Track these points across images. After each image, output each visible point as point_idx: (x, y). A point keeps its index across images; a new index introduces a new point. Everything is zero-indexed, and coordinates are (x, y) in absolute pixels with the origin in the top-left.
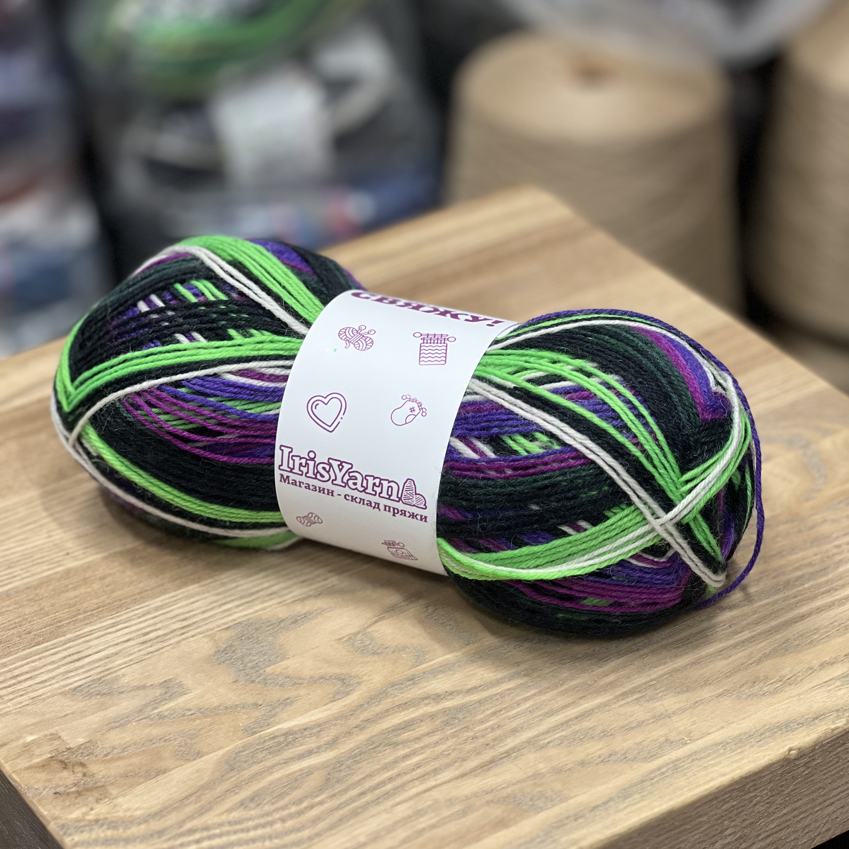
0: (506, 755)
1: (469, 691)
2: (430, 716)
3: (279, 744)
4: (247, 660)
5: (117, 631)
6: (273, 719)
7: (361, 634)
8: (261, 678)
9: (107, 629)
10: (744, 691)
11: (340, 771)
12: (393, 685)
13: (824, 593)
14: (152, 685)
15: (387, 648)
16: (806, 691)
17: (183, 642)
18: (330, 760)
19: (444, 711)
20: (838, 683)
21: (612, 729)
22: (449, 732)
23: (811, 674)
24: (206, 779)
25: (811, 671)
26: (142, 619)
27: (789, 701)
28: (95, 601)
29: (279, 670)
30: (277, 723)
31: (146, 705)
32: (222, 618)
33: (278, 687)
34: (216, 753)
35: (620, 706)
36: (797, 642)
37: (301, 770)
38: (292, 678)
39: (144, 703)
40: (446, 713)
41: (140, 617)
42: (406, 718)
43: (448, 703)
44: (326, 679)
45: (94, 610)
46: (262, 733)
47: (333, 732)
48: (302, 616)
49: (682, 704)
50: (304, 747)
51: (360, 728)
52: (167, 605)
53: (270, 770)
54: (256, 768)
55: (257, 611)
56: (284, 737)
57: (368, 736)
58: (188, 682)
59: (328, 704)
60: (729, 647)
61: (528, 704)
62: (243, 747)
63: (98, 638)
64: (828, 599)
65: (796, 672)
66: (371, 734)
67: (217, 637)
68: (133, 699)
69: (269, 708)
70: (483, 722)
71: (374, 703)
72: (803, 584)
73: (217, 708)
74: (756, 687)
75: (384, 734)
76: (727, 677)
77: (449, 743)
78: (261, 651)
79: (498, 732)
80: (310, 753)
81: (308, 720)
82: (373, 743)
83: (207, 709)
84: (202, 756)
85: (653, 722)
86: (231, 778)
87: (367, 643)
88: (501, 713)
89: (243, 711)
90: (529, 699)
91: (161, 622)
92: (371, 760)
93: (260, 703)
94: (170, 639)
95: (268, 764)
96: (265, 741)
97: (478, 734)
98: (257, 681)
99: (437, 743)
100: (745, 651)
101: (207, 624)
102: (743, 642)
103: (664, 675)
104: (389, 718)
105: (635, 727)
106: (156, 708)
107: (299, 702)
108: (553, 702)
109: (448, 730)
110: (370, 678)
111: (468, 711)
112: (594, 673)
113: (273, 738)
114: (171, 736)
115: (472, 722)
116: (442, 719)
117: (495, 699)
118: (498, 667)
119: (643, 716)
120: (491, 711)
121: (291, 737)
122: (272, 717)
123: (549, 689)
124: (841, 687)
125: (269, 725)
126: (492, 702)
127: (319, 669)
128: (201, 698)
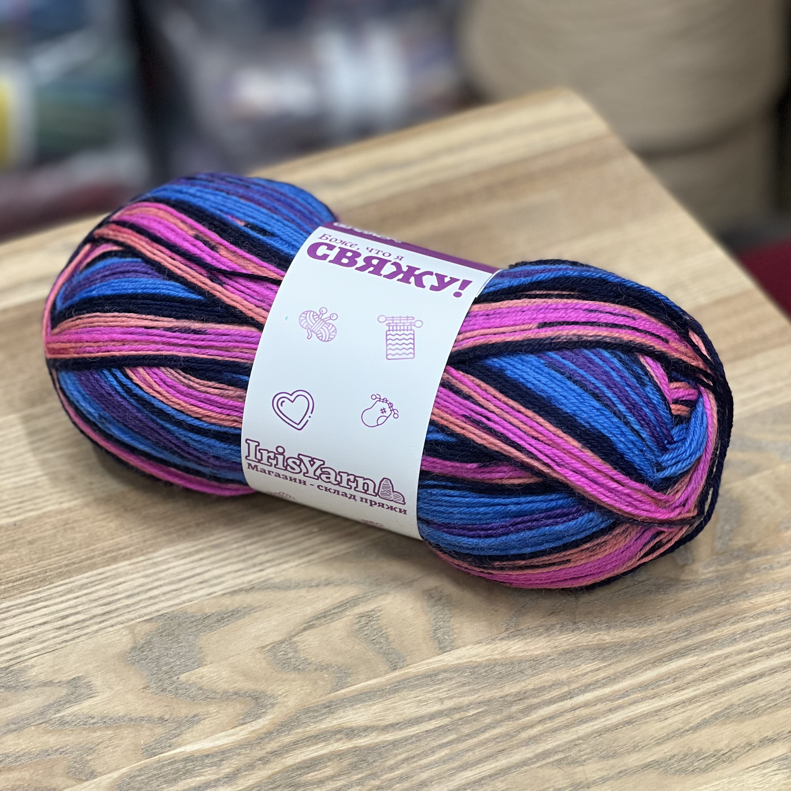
1: (386, 729)
2: (338, 755)
3: (178, 770)
4: (162, 662)
5: (35, 610)
6: (176, 739)
7: (287, 643)
8: (173, 686)
9: (26, 606)
10: (673, 764)
12: (307, 711)
13: (781, 650)
14: (58, 682)
15: (309, 664)
16: (739, 772)
17: (101, 632)
19: (355, 750)
20: (775, 766)
22: (356, 777)
23: (748, 751)
25: (749, 747)
26: (64, 598)
27: (718, 782)
28: (18, 570)
29: (193, 678)
30: (180, 746)
31: (50, 706)
32: (145, 607)
33: (188, 699)
34: (109, 775)
35: (539, 767)
36: (741, 709)
38: (205, 690)
39: (47, 703)
40: (356, 753)
41: (61, 596)
42: (315, 755)
43: (359, 741)
44: (240, 696)
45: (16, 581)
46: (162, 755)
47: (235, 763)
48: (229, 614)
49: (604, 773)
50: (202, 778)
51: (264, 761)
52: (92, 583)
55: (184, 602)
56: (182, 763)
57: (270, 772)
58: (97, 682)
59: (236, 727)
60: (667, 707)
61: (444, 752)
62: (139, 770)
63: (14, 616)
65: (733, 747)
66: (273, 771)
67: (137, 630)
68: (37, 697)
69: (174, 725)
70: (392, 769)
72: (761, 636)
73: (121, 718)
74: (687, 761)
75: (287, 772)
76: (658, 744)
78: (179, 653)
80: (207, 786)
81: (211, 745)
82: (274, 782)
83: (111, 719)
84: (95, 777)
87: (290, 655)
88: (415, 760)
89: (147, 725)
90: (446, 746)
91: (82, 604)
93: (167, 717)
94: (88, 626)
96: (163, 766)
97: (384, 784)
98: (168, 689)
100: (684, 714)
101: (129, 612)
102: (684, 702)
103: (592, 734)
104: (297, 752)
106: (59, 711)
107: (206, 722)
108: (470, 753)
109: (354, 775)
110: (285, 700)
111: (380, 754)
112: (520, 722)
113: (171, 764)
114: (68, 748)
115: (381, 768)
116: (351, 760)
117: (410, 742)
118: (420, 701)
119: (561, 782)
120: (404, 756)
121: (191, 764)
122: (175, 737)
123: (469, 736)
124: (777, 772)
125: (171, 747)
126: (406, 745)
127: (235, 683)
128: (106, 704)
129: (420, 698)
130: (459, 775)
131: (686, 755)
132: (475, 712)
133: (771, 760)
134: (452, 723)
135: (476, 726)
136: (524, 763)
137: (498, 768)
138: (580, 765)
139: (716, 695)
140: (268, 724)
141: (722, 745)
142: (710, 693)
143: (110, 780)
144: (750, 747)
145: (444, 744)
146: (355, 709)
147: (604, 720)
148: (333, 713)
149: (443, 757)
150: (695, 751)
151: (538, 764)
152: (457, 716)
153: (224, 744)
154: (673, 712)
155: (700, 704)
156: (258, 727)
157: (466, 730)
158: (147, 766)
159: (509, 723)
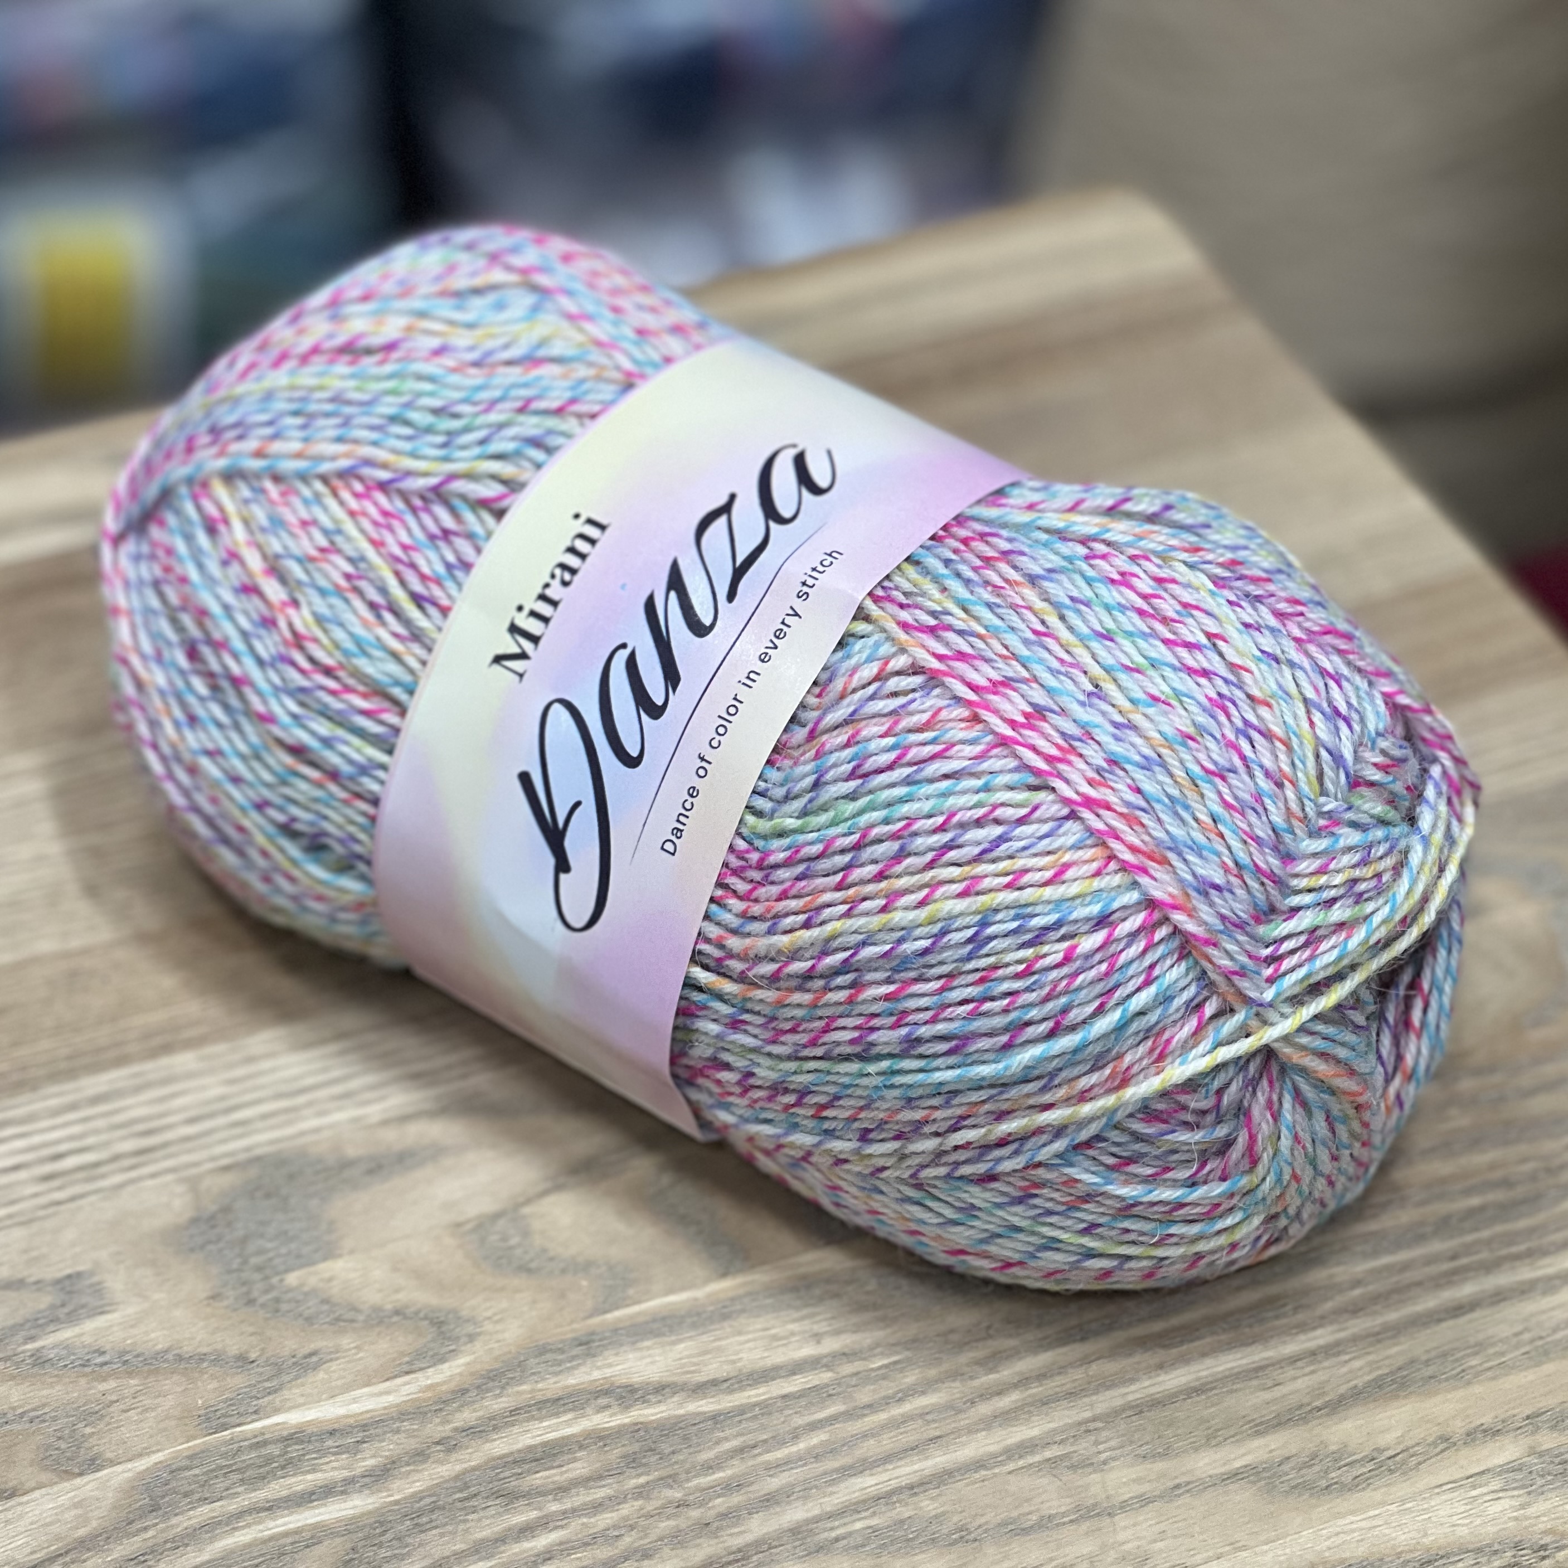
0: (739, 1556)
1: (700, 1389)
2: (601, 1438)
3: (269, 1460)
4: (251, 1247)
6: (270, 1397)
7: (506, 1218)
8: (270, 1296)
10: (1286, 1474)
11: (380, 1545)
12: (542, 1350)
13: (1517, 1257)
14: (36, 1283)
15: (552, 1259)
16: (1421, 1493)
17: (130, 1189)
18: (363, 1515)
19: (636, 1429)
20: (1496, 1484)
21: (980, 1526)
22: (633, 1482)
23: (1443, 1451)
24: (94, 1524)
25: (1445, 1445)
26: (59, 1120)
27: (1377, 1512)
29: (313, 1281)
30: (277, 1411)
31: (15, 1328)
32: (224, 1141)
33: (300, 1322)
34: (129, 1465)
35: (1010, 1473)
36: (1430, 1371)
37: (297, 1532)
38: (334, 1305)
39: (10, 1322)
40: (637, 1435)
41: (54, 1115)
42: (551, 1436)
43: (645, 1412)
44: (405, 1317)
46: (238, 1429)
47: (388, 1447)
48: (394, 1159)
49: (1145, 1488)
50: (319, 1475)
51: (449, 1445)
52: (118, 1094)
53: (232, 1521)
54: (204, 1512)
55: (302, 1134)
56: (280, 1445)
57: (458, 1468)
58: (116, 1283)
59: (396, 1377)
60: (1279, 1362)
61: (817, 1439)
62: (190, 1457)
64: (1525, 1273)
65: (1410, 1443)
66: (466, 1465)
67: (206, 1183)
69: (268, 1371)
70: (711, 1468)
71: (488, 1391)
72: (1476, 1229)
73: (160, 1356)
74: (1317, 1468)
75: (493, 1468)
76: (1258, 1434)
77: (626, 1509)
78: (286, 1232)
79: (736, 1499)
80: (327, 1492)
81: (342, 1411)
82: (466, 1486)
83: (138, 1356)
84: (99, 1468)
85: (1071, 1521)
86: (146, 1529)
87: (514, 1241)
88: (756, 1451)
89: (212, 1370)
90: (822, 1427)
91: (96, 1132)
92: (450, 1528)
93: (253, 1356)
94: (103, 1176)
95: (232, 1506)
96: (240, 1450)
97: (691, 1498)
98: (259, 1301)
99: (597, 1507)
100: (1314, 1377)
101: (190, 1150)
102: (1312, 1353)
103: (1124, 1410)
104: (516, 1429)
105: (1032, 1527)
106: (32, 1339)
107: (334, 1366)
108: (872, 1442)
109: (631, 1478)
110: (499, 1327)
111: (686, 1438)
112: (976, 1383)
113: (258, 1446)
114: (46, 1410)
115: (687, 1466)
116: (628, 1448)
117: (749, 1415)
118: (775, 1338)
119: (1055, 1503)
120: (735, 1443)
121: (297, 1447)
122: (269, 1393)
123: (871, 1407)
124: (1501, 1495)
125: (258, 1413)
126: (740, 1422)
127: (397, 1291)
128: (132, 1326)
129: (773, 1331)
130: (847, 1483)
131: (1314, 1456)
132: (886, 1361)
133: (1488, 1470)
134: (838, 1382)
135: (888, 1388)
136: (979, 1464)
137: (927, 1472)
138: (1095, 1471)
139: (1379, 1341)
140: (460, 1374)
141: (1388, 1439)
142: (1368, 1336)
143: (130, 1474)
144: (1446, 1443)
145: (820, 1421)
146: (641, 1349)
147: (1147, 1383)
148: (594, 1356)
149: (814, 1447)
150: (1333, 1448)
151: (1011, 1466)
152: (848, 1369)
153: (367, 1412)
154: (1291, 1372)
155: (1347, 1357)
156: (438, 1378)
157: (864, 1396)
158: (208, 1450)
159: (953, 1385)
